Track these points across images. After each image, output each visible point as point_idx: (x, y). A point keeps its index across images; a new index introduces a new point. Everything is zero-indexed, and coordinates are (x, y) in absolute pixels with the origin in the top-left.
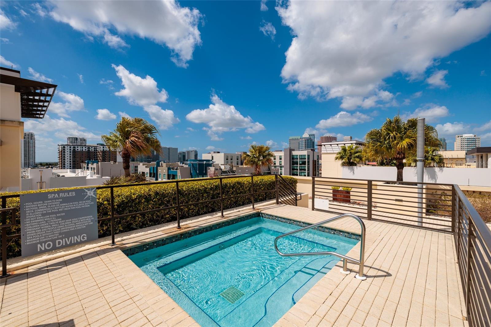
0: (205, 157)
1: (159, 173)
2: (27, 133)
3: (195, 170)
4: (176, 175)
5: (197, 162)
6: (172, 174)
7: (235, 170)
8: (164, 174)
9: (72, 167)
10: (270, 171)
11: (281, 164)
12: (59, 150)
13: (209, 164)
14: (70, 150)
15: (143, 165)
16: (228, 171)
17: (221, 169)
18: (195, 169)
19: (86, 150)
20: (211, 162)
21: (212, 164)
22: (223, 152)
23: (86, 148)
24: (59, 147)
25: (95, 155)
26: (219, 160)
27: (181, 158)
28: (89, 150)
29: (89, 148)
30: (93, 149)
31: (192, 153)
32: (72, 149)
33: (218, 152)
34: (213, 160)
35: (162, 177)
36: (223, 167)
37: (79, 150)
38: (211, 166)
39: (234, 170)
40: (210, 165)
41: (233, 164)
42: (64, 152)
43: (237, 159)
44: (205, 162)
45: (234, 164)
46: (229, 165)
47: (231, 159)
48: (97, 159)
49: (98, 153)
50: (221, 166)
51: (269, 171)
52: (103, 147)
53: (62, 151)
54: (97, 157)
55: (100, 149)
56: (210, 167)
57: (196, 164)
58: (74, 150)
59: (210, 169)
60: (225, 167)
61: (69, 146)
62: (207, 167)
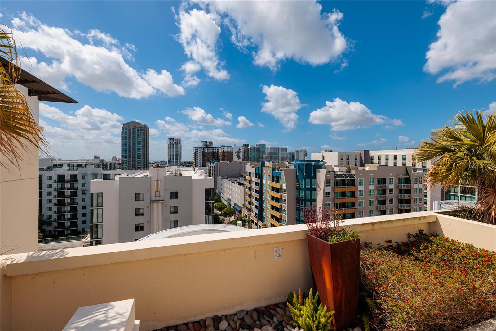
0: (315, 156)
1: (263, 174)
2: (177, 139)
3: (302, 173)
4: (280, 177)
5: (304, 163)
6: (276, 176)
7: (354, 173)
8: (268, 175)
9: (202, 166)
10: (409, 176)
11: (425, 167)
12: (194, 152)
13: (318, 165)
14: (201, 151)
15: (250, 165)
16: (344, 174)
17: (335, 172)
18: (302, 171)
19: (211, 151)
20: (321, 163)
21: (322, 165)
22: (337, 151)
23: (211, 149)
24: (194, 149)
25: (217, 155)
26: (332, 160)
27: (290, 157)
28: (213, 151)
29: (213, 149)
30: (216, 150)
31: (301, 152)
32: (202, 150)
33: (331, 151)
34: (323, 161)
35: (266, 178)
36: (336, 169)
37: (207, 151)
38: (322, 168)
39: (352, 173)
40: (320, 167)
41: (350, 166)
42: (197, 153)
43: (356, 159)
44: (314, 163)
45: (352, 165)
46: (344, 166)
47: (348, 159)
48: (219, 159)
49: (220, 154)
50: (334, 168)
51: (406, 176)
52: (224, 149)
53: (196, 152)
54: (219, 157)
55: (221, 150)
56: (320, 169)
57: (303, 165)
58: (203, 151)
59: (319, 172)
60: (339, 169)
61: (200, 148)
62: (317, 170)
